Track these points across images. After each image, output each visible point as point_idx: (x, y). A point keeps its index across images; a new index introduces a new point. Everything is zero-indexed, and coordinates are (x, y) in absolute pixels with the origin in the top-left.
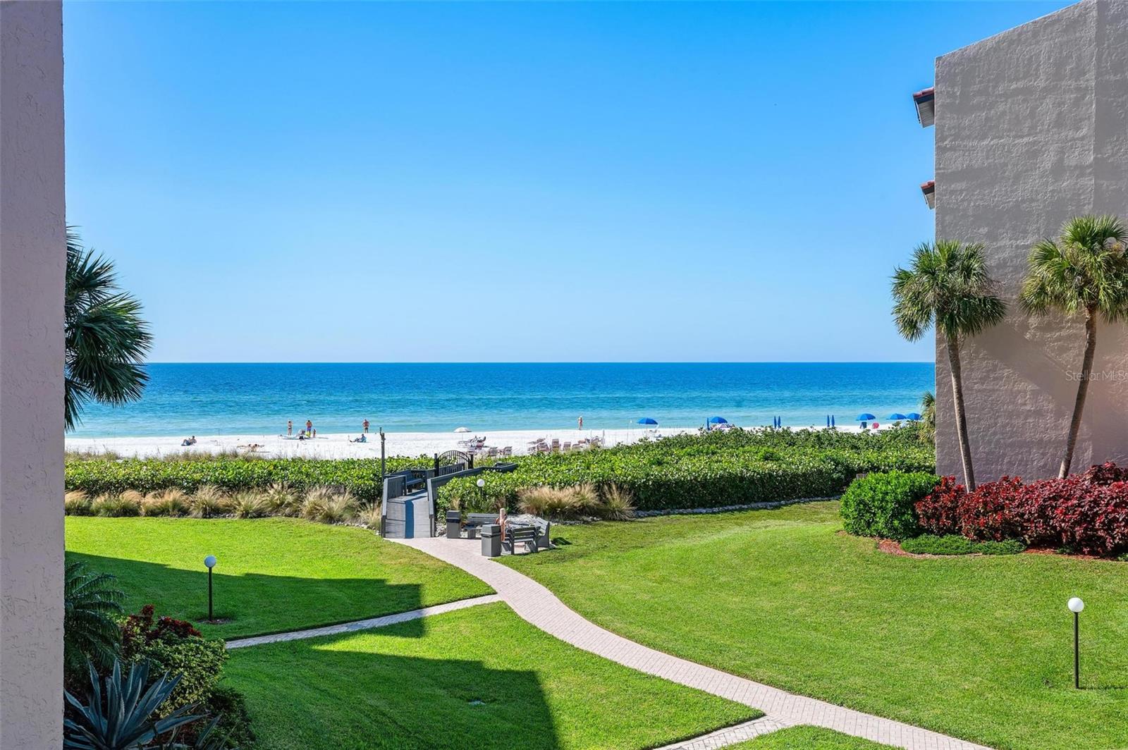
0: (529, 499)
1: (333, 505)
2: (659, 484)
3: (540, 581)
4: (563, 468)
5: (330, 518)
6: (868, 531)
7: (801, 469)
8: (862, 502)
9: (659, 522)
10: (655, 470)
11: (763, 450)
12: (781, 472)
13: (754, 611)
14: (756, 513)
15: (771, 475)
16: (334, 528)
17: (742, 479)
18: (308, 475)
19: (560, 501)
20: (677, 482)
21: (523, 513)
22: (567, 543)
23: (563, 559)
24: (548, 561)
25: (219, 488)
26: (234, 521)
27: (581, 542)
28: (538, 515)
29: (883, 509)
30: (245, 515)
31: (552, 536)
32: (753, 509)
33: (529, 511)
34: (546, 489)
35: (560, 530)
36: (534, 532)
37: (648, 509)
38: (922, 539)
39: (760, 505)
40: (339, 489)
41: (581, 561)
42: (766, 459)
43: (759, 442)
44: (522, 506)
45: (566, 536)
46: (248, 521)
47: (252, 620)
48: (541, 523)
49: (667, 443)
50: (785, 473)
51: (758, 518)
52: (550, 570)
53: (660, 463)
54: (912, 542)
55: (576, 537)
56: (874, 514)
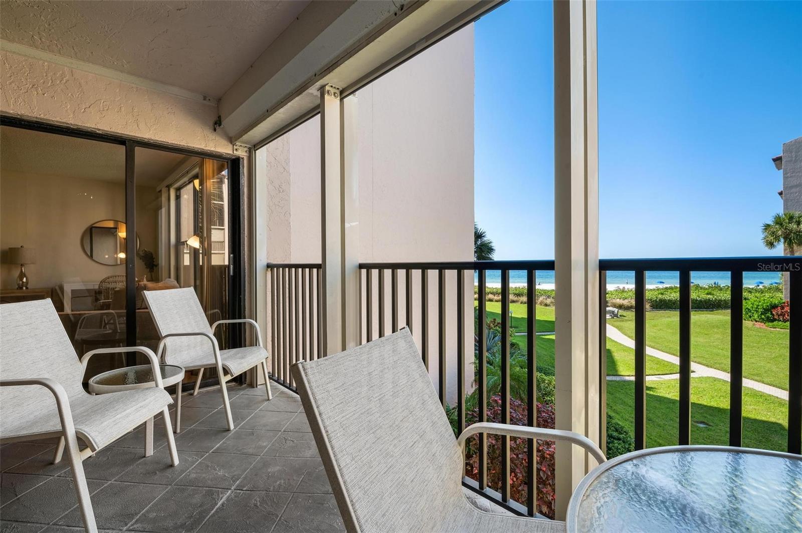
0: (611, 303)
1: (547, 301)
2: (661, 300)
3: (614, 326)
4: (625, 294)
5: (546, 305)
6: (750, 319)
7: (723, 298)
8: (747, 308)
9: (661, 312)
10: (660, 296)
11: (706, 291)
12: (714, 299)
13: (697, 342)
14: (702, 312)
15: (709, 300)
16: (547, 308)
17: (697, 300)
18: (540, 293)
19: (623, 304)
20: (669, 300)
21: (609, 307)
22: (624, 316)
23: (623, 321)
24: (617, 321)
25: (514, 295)
26: (518, 304)
27: (630, 316)
28: (615, 307)
29: (757, 311)
30: (522, 303)
31: (619, 314)
32: (701, 311)
33: (612, 306)
34: (618, 300)
35: (621, 312)
36: (613, 312)
37: (657, 308)
38: (776, 323)
39: (704, 310)
40: (549, 297)
41: (629, 322)
42: (708, 294)
43: (705, 289)
44: (609, 304)
45: (624, 314)
46: (522, 305)
47: (523, 329)
48: (616, 310)
49: (666, 288)
50: (716, 299)
51: (703, 314)
52: (618, 324)
53: (662, 294)
54: (770, 324)
55: (628, 315)
56: (753, 313)
